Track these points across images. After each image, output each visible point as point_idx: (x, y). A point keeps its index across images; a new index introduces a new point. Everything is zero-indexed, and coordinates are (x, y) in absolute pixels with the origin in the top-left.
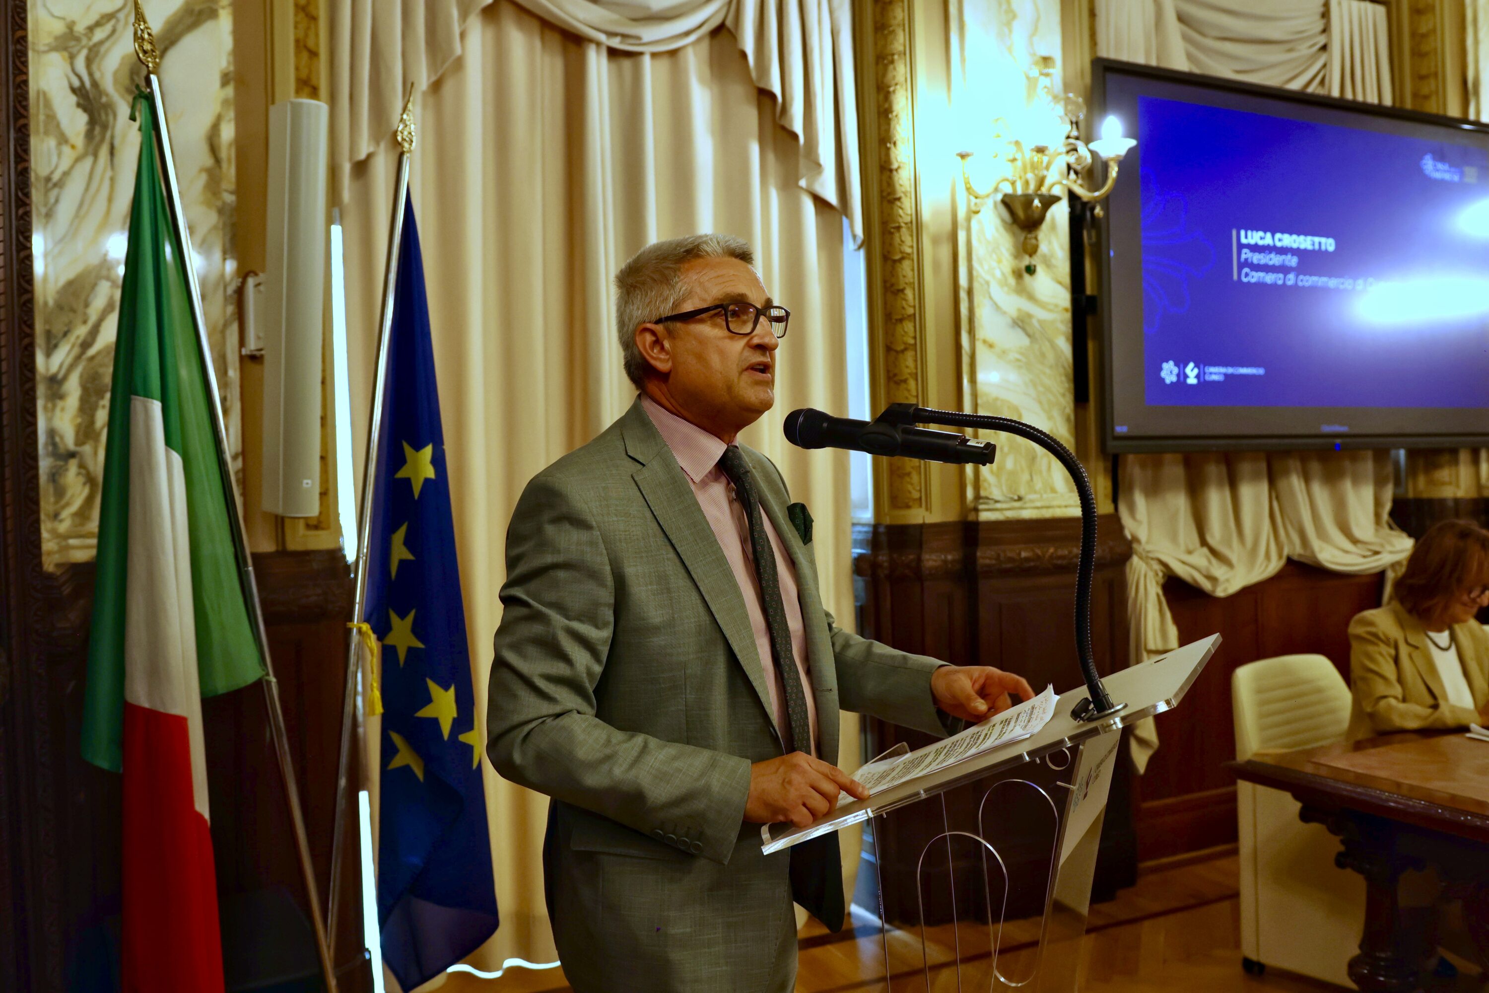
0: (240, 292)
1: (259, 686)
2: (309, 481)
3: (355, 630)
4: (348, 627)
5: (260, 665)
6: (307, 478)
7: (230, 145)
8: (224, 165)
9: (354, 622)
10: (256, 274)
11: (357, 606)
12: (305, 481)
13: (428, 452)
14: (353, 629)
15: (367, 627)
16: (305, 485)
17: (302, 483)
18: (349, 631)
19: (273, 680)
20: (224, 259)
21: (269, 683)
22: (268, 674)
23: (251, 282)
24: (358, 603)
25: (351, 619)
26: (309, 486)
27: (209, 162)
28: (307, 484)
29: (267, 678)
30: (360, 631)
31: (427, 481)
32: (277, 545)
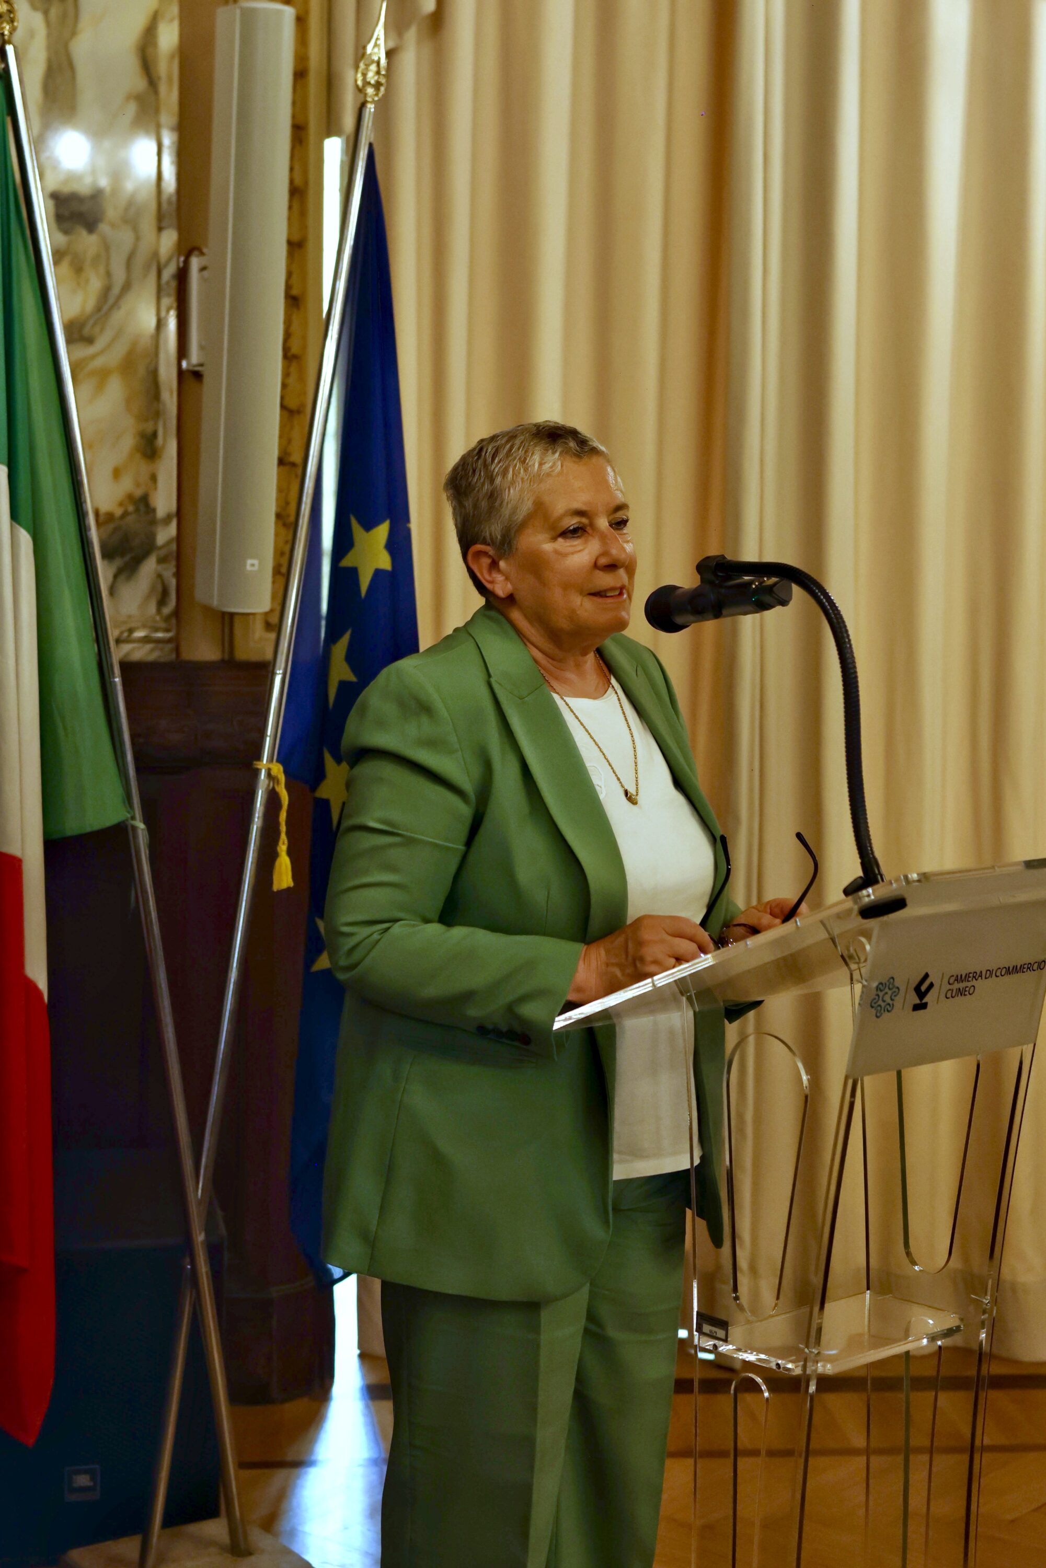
0: (182, 276)
1: (121, 831)
2: (256, 562)
3: (263, 772)
4: (256, 766)
5: (124, 803)
6: (252, 557)
7: (172, 57)
8: (163, 88)
9: (263, 761)
10: (202, 254)
11: (268, 739)
12: (249, 562)
13: (382, 531)
14: (261, 770)
15: (279, 769)
16: (249, 568)
17: (245, 565)
18: (257, 772)
19: (141, 826)
20: (160, 229)
21: (134, 828)
22: (133, 818)
23: (195, 263)
24: (270, 736)
25: (259, 757)
26: (256, 568)
27: (140, 84)
28: (253, 565)
29: (133, 822)
30: (269, 775)
31: (378, 573)
32: (223, 651)
